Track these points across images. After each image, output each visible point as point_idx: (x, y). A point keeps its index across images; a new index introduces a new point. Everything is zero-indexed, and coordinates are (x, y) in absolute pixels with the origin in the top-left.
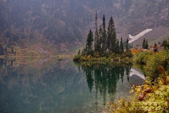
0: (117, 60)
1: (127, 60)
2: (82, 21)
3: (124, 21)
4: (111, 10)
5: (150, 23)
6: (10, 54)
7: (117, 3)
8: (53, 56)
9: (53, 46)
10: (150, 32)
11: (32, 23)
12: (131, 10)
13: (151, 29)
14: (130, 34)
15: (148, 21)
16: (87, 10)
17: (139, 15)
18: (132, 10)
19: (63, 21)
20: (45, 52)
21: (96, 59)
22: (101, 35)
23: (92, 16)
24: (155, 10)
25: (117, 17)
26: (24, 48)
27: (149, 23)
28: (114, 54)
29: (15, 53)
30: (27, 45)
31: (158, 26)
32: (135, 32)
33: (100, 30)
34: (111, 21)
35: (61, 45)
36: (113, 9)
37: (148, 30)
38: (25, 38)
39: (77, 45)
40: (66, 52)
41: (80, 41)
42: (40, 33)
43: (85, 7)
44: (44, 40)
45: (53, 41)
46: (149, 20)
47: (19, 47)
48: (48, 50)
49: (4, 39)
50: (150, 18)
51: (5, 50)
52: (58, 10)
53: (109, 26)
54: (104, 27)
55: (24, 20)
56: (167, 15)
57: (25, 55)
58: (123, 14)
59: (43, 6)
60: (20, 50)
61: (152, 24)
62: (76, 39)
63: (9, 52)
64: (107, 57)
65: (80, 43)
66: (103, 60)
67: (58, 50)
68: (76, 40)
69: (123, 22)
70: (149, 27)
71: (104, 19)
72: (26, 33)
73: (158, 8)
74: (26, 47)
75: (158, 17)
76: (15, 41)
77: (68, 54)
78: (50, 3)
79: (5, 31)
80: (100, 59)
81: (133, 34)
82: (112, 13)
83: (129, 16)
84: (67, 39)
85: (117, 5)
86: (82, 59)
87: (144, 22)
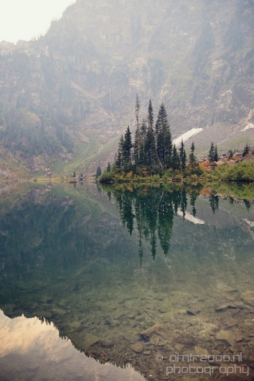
0: (178, 180)
1: (194, 180)
2: (71, 115)
4: (125, 92)
5: (199, 117)
7: (136, 79)
8: (25, 181)
9: (20, 162)
10: (199, 134)
12: (162, 93)
13: (201, 129)
15: (194, 113)
17: (179, 103)
18: (166, 92)
19: (34, 114)
20: (5, 173)
21: (141, 178)
22: (144, 137)
23: (89, 104)
24: (207, 92)
27: (196, 117)
28: (171, 169)
31: (213, 123)
33: (143, 128)
34: (162, 112)
35: (35, 159)
36: (130, 91)
37: (194, 131)
39: (64, 159)
40: (44, 173)
41: (69, 152)
45: (19, 153)
46: (197, 112)
48: (10, 169)
50: (198, 109)
53: (158, 121)
54: (151, 123)
56: (229, 102)
61: (203, 118)
62: (62, 149)
64: (161, 175)
65: (70, 156)
66: (155, 181)
67: (29, 170)
68: (61, 151)
70: (197, 124)
71: (150, 109)
73: (213, 90)
75: (214, 107)
77: (49, 175)
80: (149, 178)
82: (128, 98)
83: (160, 103)
84: (45, 148)
85: (137, 84)
86: (117, 178)
87: (187, 115)
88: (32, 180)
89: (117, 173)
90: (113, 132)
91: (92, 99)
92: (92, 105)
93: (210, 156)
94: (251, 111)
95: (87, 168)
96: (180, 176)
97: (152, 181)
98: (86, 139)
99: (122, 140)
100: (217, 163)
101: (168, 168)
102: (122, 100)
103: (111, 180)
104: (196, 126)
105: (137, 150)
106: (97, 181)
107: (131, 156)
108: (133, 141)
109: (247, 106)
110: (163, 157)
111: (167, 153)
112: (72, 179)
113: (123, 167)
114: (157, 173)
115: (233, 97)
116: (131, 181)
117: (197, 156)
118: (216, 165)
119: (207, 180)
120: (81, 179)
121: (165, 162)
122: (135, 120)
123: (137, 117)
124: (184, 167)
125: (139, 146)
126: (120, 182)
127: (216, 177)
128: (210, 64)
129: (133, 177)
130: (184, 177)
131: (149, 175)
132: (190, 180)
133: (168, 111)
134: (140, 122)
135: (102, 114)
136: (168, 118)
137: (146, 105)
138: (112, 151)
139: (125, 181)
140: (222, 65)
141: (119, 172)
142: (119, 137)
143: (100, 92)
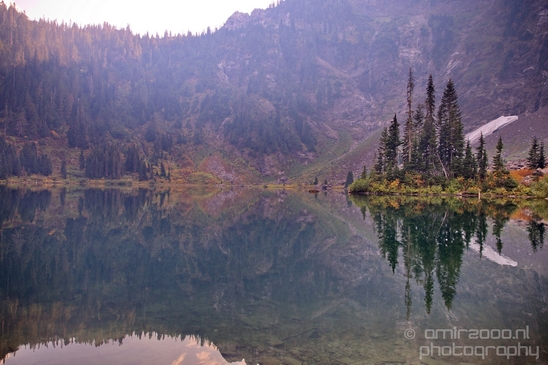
0: (473, 196)
1: (500, 196)
2: (315, 101)
4: (392, 66)
5: (512, 98)
6: (158, 180)
7: (410, 47)
8: (253, 186)
9: (248, 162)
10: (511, 124)
11: (199, 107)
12: (451, 65)
13: (515, 118)
15: (503, 92)
16: (328, 71)
17: (478, 78)
18: (456, 64)
19: (268, 102)
20: (230, 176)
22: (419, 131)
23: (340, 85)
24: (528, 60)
26: (184, 166)
27: (507, 99)
29: (168, 178)
30: (189, 160)
31: (537, 108)
33: (418, 117)
36: (399, 64)
37: (503, 121)
38: (185, 143)
39: (303, 160)
40: (277, 177)
41: (310, 151)
42: (217, 131)
43: (322, 62)
44: (226, 148)
45: (247, 151)
46: (509, 91)
47: (173, 164)
48: (236, 171)
49: (143, 145)
50: (510, 86)
51: (149, 171)
52: (256, 73)
53: (443, 106)
54: (431, 110)
55: (181, 101)
57: (189, 182)
59: (220, 65)
60: (176, 170)
61: (519, 101)
62: (301, 146)
63: (157, 174)
65: (311, 156)
68: (300, 149)
70: (507, 110)
71: (430, 88)
72: (185, 131)
73: (538, 56)
74: (189, 164)
76: (165, 148)
78: (238, 58)
79: (145, 128)
80: (425, 190)
83: (446, 79)
84: (280, 145)
85: (411, 54)
86: (375, 189)
87: (491, 97)
88: (261, 187)
89: (375, 180)
90: (372, 124)
91: (345, 79)
92: (344, 87)
93: (530, 159)
95: (334, 173)
96: (477, 189)
97: (429, 194)
98: (333, 134)
99: (385, 134)
100: (543, 171)
101: (456, 176)
102: (388, 79)
103: (366, 190)
105: (408, 148)
106: (346, 191)
107: (398, 158)
108: (401, 137)
110: (448, 160)
111: (455, 154)
112: (313, 187)
113: (384, 173)
114: (437, 183)
116: (398, 194)
117: (507, 159)
118: (541, 174)
119: (524, 197)
120: (325, 188)
121: (450, 167)
122: (406, 106)
123: (409, 101)
124: (482, 176)
125: (410, 143)
126: (380, 193)
127: (540, 193)
128: (534, 16)
129: (399, 187)
130: (484, 191)
131: (425, 185)
132: (493, 196)
133: (458, 91)
134: (414, 109)
135: (358, 99)
136: (458, 101)
137: (424, 83)
138: (370, 150)
139: (388, 194)
141: (379, 179)
142: (382, 130)
143: (356, 68)
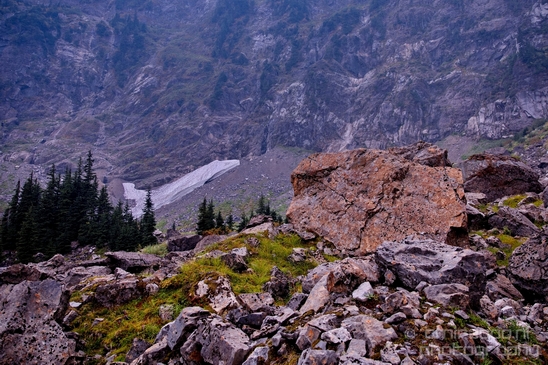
3: (102, 123)
5: (228, 137)
7: (77, 45)
10: (231, 171)
12: (140, 81)
13: (235, 163)
14: (128, 180)
15: (216, 127)
18: (148, 80)
24: (245, 89)
25: (69, 101)
27: (221, 137)
31: (263, 149)
32: (158, 172)
36: (56, 66)
37: (218, 166)
46: (222, 126)
50: (225, 119)
56: (300, 104)
58: (102, 94)
61: (239, 138)
69: (99, 126)
70: (222, 152)
75: (264, 114)
81: (147, 181)
82: (47, 81)
83: (133, 99)
87: (200, 131)
94: (349, 126)
104: (222, 156)
109: (339, 117)
115: (307, 94)
128: (249, 39)
140: (272, 43)
